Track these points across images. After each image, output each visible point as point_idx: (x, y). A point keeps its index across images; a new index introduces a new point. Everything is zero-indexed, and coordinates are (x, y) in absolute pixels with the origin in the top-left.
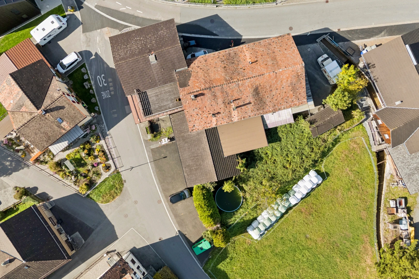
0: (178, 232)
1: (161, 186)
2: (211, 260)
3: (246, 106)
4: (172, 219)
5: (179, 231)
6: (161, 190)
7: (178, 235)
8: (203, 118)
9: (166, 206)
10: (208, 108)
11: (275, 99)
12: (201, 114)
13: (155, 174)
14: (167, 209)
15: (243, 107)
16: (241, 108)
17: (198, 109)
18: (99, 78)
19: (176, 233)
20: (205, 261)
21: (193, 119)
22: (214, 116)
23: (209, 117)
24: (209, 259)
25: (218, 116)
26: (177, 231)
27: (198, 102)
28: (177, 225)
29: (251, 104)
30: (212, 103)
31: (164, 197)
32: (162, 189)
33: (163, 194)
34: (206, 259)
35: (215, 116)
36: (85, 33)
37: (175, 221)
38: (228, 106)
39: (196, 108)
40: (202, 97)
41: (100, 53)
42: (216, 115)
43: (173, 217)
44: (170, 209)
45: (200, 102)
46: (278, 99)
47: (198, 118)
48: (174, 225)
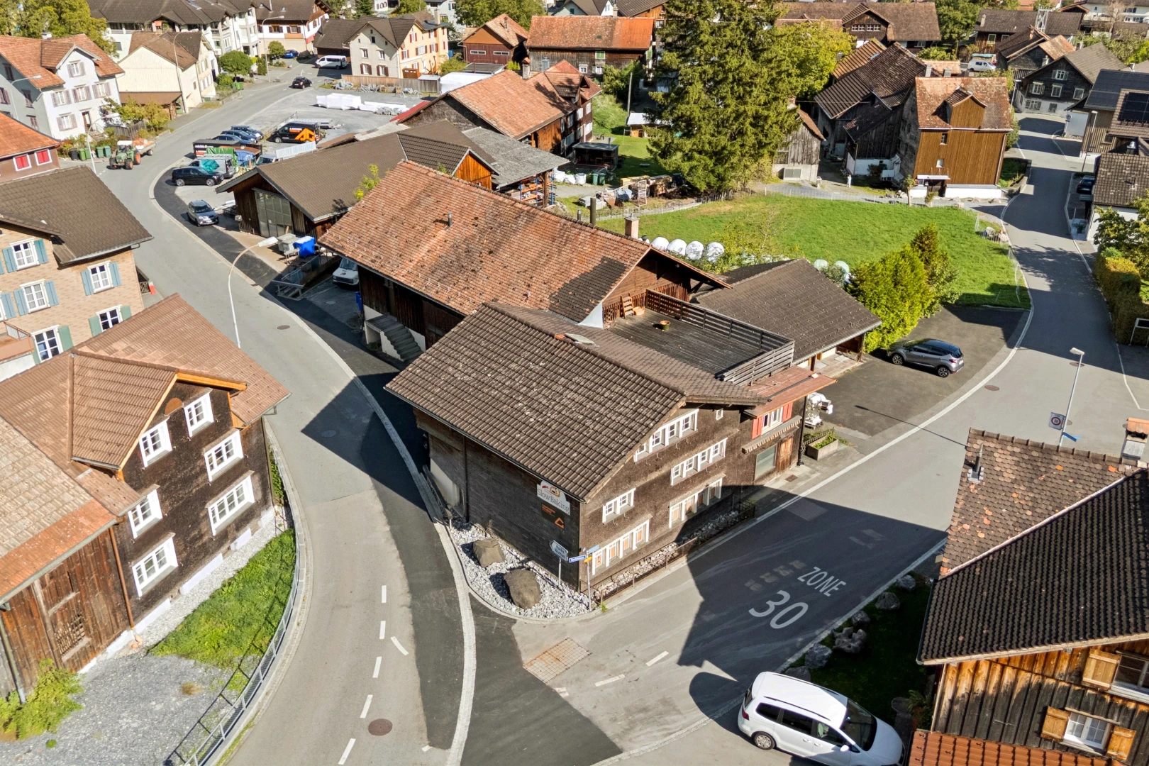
18: (779, 622)
36: (616, 740)
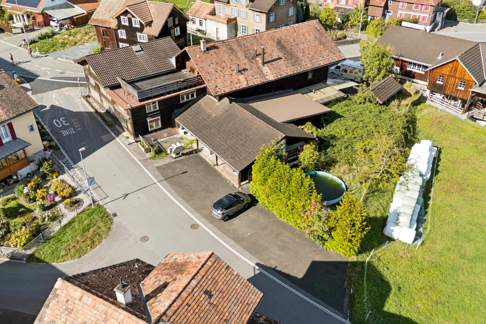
0: (257, 267)
1: (190, 205)
2: (356, 296)
3: (277, 61)
4: (231, 246)
5: (258, 264)
6: (192, 210)
7: (261, 273)
8: (227, 76)
9: (211, 230)
10: (228, 64)
11: (307, 53)
12: (221, 71)
13: (173, 192)
14: (214, 233)
15: (273, 63)
16: (271, 63)
17: (216, 65)
18: (56, 122)
19: (253, 269)
20: (345, 305)
21: (212, 77)
22: (240, 73)
23: (234, 75)
24: (351, 297)
25: (246, 73)
26: (253, 265)
27: (211, 55)
28: (247, 253)
29: (282, 60)
30: (231, 57)
31: (201, 217)
32: (194, 208)
33: (198, 215)
34: (346, 300)
35: (242, 74)
37: (239, 247)
38: (253, 61)
39: (212, 63)
40: (215, 50)
41: (57, 103)
42: (243, 72)
43: (232, 242)
44: (220, 233)
45: (214, 56)
46: (311, 53)
47: (219, 76)
48: (241, 254)
